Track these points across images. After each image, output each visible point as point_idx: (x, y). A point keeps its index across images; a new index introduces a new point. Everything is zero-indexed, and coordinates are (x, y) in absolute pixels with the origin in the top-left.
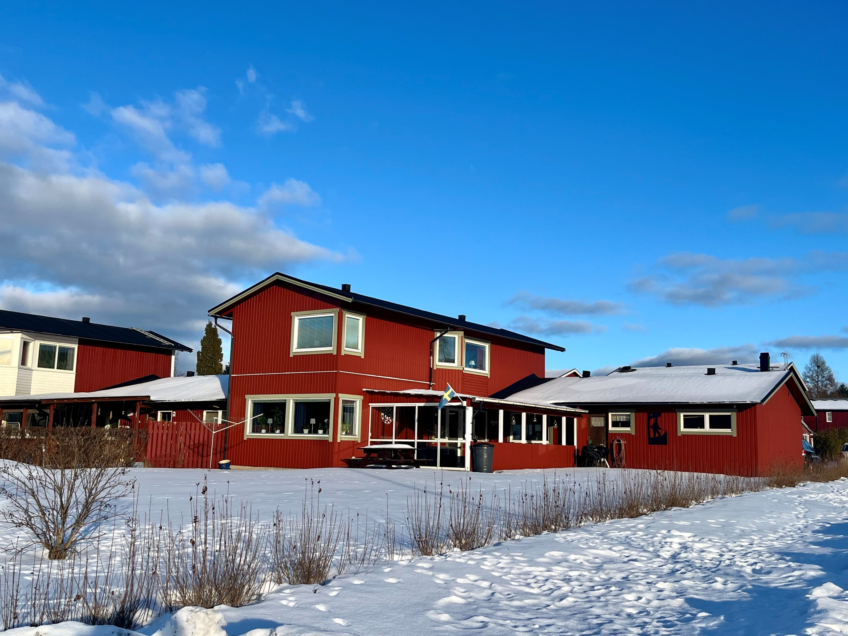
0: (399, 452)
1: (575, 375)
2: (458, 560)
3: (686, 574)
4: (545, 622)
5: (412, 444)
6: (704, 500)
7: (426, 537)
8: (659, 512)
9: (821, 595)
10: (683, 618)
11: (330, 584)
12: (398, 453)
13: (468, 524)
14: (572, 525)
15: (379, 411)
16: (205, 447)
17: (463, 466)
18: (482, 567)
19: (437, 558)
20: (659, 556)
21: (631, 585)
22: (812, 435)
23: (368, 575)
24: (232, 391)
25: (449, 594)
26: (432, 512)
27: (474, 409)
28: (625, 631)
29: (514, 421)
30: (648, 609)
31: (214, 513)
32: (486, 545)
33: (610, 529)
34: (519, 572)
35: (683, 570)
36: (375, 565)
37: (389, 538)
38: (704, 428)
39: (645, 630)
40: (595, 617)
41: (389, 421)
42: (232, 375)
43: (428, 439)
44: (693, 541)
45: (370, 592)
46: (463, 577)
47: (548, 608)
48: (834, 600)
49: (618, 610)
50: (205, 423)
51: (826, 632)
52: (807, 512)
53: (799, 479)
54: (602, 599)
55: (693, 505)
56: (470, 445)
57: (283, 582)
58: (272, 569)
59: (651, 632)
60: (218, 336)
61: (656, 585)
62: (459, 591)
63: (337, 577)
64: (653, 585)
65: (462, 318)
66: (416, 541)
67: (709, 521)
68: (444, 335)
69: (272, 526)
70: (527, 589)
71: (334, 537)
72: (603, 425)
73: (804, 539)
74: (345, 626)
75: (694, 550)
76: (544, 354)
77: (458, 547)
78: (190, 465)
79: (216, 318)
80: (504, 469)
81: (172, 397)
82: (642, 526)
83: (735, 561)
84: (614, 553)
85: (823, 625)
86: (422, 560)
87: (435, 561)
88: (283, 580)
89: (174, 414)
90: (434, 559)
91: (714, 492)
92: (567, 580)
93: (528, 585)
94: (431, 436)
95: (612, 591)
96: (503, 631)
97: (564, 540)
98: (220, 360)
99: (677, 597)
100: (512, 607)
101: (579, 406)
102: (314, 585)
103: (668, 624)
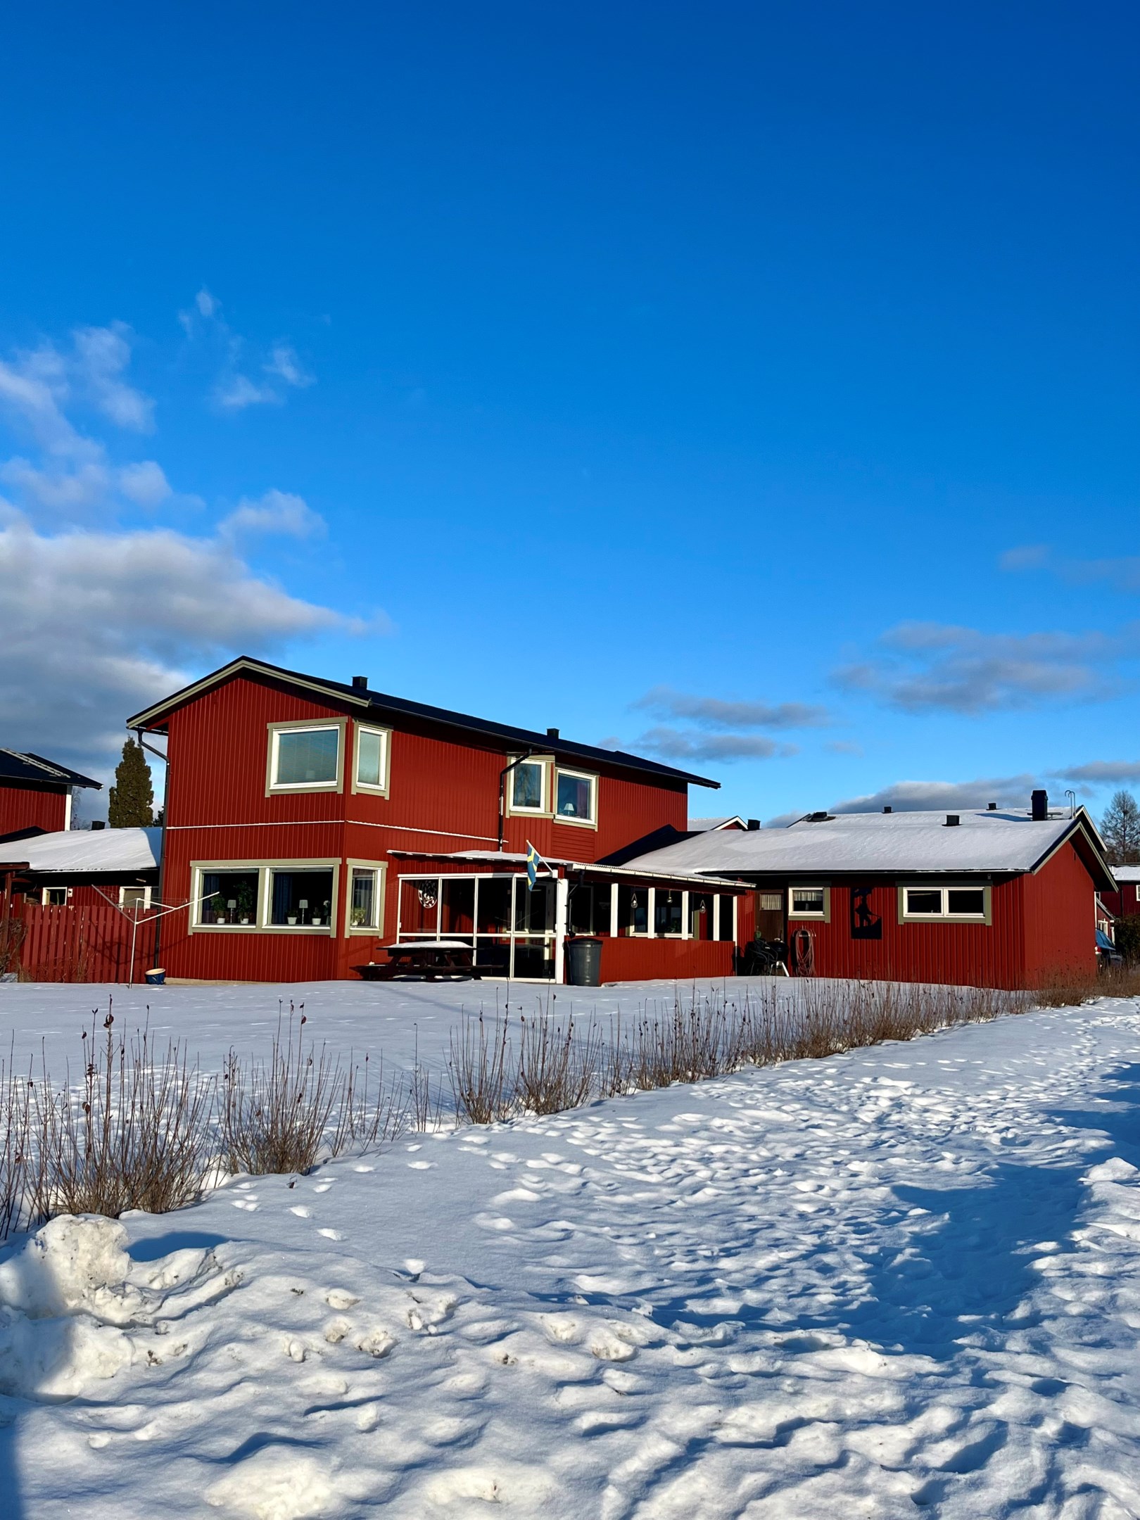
0: (448, 954)
1: (737, 825)
2: (531, 1130)
3: (897, 1148)
4: (665, 1228)
5: (469, 941)
6: (935, 1028)
7: (480, 1093)
8: (861, 1049)
9: (1103, 1178)
10: (886, 1218)
11: (317, 1173)
12: (446, 956)
13: (550, 1070)
14: (721, 1071)
15: (414, 886)
16: (123, 949)
17: (553, 976)
18: (570, 1141)
19: (497, 1128)
20: (855, 1119)
21: (807, 1167)
22: (1112, 921)
23: (381, 1156)
24: (168, 855)
25: (512, 1186)
26: (491, 1051)
27: (570, 883)
28: (793, 1241)
29: (635, 902)
30: (832, 1204)
31: (123, 1059)
32: (578, 1105)
33: (780, 1076)
34: (629, 1147)
35: (893, 1142)
36: (394, 1141)
37: (419, 1095)
38: (940, 912)
39: (824, 1238)
40: (747, 1219)
41: (430, 902)
42: (168, 828)
43: (496, 932)
44: (913, 1095)
45: (382, 1185)
46: (537, 1157)
47: (673, 1205)
48: (1119, 1186)
49: (785, 1207)
50: (122, 907)
51: (1102, 1236)
52: (1095, 1045)
53: (1086, 992)
54: (760, 1190)
55: (918, 1037)
56: (563, 941)
57: (240, 1170)
58: (222, 1150)
59: (834, 1242)
60: (144, 761)
61: (848, 1166)
62: (529, 1180)
63: (330, 1161)
64: (843, 1167)
65: (553, 733)
66: (464, 1100)
67: (940, 1061)
68: (523, 762)
69: (221, 1078)
70: (640, 1176)
71: (326, 1095)
72: (779, 907)
73: (1087, 1089)
74: (338, 1241)
75: (913, 1109)
76: (686, 792)
77: (533, 1109)
78: (98, 976)
79: (140, 732)
80: (619, 981)
81: (68, 864)
82: (833, 1071)
83: (976, 1126)
84: (784, 1115)
85: (1100, 1225)
86: (471, 1132)
87: (493, 1132)
88: (240, 1167)
89: (70, 893)
90: (492, 1129)
91: (951, 1016)
92: (706, 1160)
93: (642, 1169)
94: (501, 927)
95: (776, 1177)
96: (597, 1244)
97: (705, 1095)
98: (148, 802)
99: (879, 1185)
100: (615, 1204)
101: (740, 877)
102: (291, 1174)
103: (862, 1227)
